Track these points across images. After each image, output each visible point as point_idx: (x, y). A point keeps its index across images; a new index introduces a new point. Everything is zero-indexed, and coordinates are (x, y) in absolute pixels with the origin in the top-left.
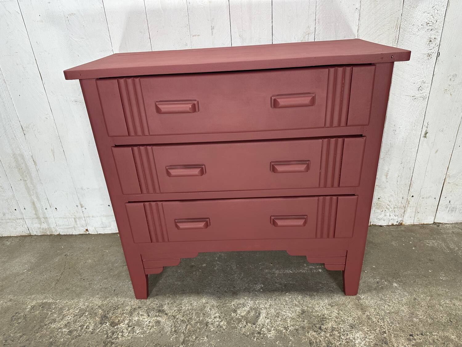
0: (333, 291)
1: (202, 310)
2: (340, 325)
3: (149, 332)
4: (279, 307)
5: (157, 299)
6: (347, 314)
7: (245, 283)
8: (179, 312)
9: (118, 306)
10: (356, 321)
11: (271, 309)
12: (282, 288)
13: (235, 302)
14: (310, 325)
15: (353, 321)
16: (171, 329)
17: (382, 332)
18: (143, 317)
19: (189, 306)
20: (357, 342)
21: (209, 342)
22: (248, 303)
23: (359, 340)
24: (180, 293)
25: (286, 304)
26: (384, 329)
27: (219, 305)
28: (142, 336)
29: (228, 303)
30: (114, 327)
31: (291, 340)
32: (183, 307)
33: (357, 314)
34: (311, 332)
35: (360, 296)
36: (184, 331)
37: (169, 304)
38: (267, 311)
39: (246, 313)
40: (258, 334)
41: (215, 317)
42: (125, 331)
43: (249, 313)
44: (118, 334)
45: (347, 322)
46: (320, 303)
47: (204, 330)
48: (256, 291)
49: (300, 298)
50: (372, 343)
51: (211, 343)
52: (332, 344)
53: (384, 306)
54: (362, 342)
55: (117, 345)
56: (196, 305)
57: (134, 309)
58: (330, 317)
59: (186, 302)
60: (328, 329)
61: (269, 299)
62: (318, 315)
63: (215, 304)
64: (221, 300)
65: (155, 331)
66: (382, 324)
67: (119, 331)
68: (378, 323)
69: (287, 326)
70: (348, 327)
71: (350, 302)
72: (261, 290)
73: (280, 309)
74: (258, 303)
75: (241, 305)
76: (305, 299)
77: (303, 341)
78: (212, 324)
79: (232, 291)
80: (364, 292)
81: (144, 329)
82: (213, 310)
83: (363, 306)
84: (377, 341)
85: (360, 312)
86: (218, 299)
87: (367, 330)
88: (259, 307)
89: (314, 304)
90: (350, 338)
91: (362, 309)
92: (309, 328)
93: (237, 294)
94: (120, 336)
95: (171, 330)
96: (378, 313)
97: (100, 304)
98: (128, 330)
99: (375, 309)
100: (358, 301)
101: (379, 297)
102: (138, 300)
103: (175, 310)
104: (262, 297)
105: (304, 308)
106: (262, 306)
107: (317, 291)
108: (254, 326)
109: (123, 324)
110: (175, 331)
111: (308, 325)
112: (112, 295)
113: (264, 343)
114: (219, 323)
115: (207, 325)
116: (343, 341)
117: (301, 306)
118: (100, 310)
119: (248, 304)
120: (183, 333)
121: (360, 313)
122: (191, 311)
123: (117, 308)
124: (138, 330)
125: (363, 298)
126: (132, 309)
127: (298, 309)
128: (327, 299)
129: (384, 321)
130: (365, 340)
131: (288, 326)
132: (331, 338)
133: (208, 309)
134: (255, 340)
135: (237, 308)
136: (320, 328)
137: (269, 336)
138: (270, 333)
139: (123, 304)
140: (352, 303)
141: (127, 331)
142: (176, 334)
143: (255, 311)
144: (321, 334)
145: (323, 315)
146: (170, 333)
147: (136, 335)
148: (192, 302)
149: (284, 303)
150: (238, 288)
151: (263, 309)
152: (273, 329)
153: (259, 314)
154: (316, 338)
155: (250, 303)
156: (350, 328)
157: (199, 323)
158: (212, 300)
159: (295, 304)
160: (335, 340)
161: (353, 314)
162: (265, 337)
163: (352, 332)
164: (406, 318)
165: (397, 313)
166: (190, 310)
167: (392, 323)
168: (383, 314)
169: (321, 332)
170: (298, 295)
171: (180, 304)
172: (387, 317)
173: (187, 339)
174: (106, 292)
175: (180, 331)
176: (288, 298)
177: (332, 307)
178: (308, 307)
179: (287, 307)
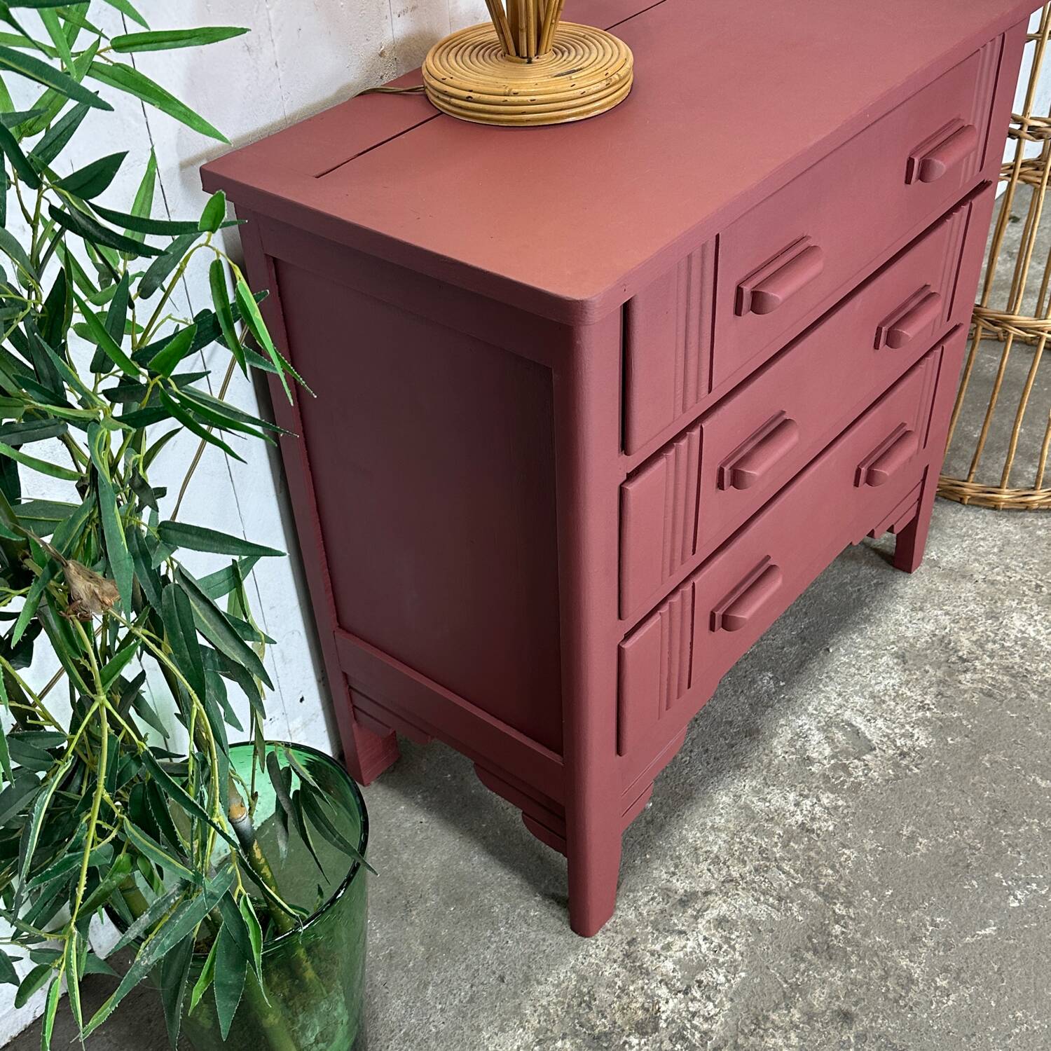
0: (882, 583)
1: (754, 818)
2: (976, 629)
3: (742, 954)
4: (856, 684)
5: (631, 891)
6: (959, 603)
8: (724, 864)
9: (580, 992)
10: (984, 603)
11: (851, 699)
12: (804, 648)
13: (779, 746)
14: (943, 668)
15: (981, 606)
16: (766, 903)
17: (1036, 589)
18: (675, 948)
19: (718, 837)
20: (1033, 634)
21: (861, 850)
22: (802, 726)
24: (652, 833)
25: (858, 670)
26: (1030, 581)
27: (765, 779)
28: (743, 975)
29: (771, 760)
30: (656, 1029)
31: (958, 718)
32: (709, 848)
33: (970, 591)
34: (961, 678)
35: (928, 557)
36: (794, 883)
37: (674, 874)
38: (852, 709)
39: (827, 745)
40: (905, 757)
41: (797, 804)
42: (693, 1007)
43: (833, 740)
44: (695, 1027)
45: (976, 615)
46: (897, 620)
47: (819, 843)
48: (777, 693)
49: (859, 640)
51: (868, 847)
52: (1013, 667)
53: (980, 545)
55: (731, 1042)
56: (728, 821)
57: (627, 955)
58: (946, 628)
59: (698, 835)
60: (972, 650)
61: (821, 686)
62: (927, 641)
63: (754, 783)
64: (750, 767)
65: (747, 940)
66: (1019, 577)
67: (686, 1022)
68: (1012, 580)
69: (921, 702)
70: (990, 621)
72: (782, 684)
73: (863, 687)
74: (816, 710)
75: (797, 740)
76: (869, 633)
77: (976, 703)
78: (813, 819)
79: (738, 733)
81: (721, 960)
82: (769, 797)
83: (956, 570)
86: (742, 769)
87: (1015, 602)
88: (830, 715)
89: (893, 629)
90: (1016, 636)
91: (964, 577)
92: (950, 674)
93: (758, 731)
94: (706, 1026)
95: (772, 906)
96: (990, 564)
97: (530, 1038)
98: (698, 998)
99: (977, 560)
100: (939, 567)
101: (951, 536)
102: (599, 936)
103: (709, 870)
104: (805, 695)
105: (893, 650)
106: (830, 709)
107: (860, 603)
108: (879, 752)
109: (667, 1002)
110: (780, 899)
111: (941, 672)
112: (515, 993)
113: (937, 761)
114: (821, 805)
115: (810, 831)
116: (1017, 648)
117: (883, 652)
118: (559, 1044)
119: (806, 727)
120: (799, 885)
121: (969, 585)
122: (738, 840)
124: (715, 975)
125: (938, 557)
126: (623, 961)
127: (888, 660)
128: (897, 603)
129: (1014, 570)
131: (919, 700)
132: (996, 660)
133: (759, 805)
134: (916, 771)
135: (801, 752)
136: (963, 660)
137: (923, 744)
139: (582, 978)
140: (935, 579)
141: (700, 1001)
142: (791, 902)
143: (836, 728)
144: (977, 668)
145: (935, 635)
146: (778, 911)
147: (731, 987)
148: (710, 824)
149: (853, 670)
150: (739, 718)
151: (839, 712)
152: (908, 727)
153: (851, 725)
154: (982, 681)
155: (806, 724)
156: (996, 621)
157: (789, 841)
158: (735, 781)
159: (869, 655)
160: (1007, 659)
161: (964, 595)
162: (923, 753)
163: (1007, 625)
166: (732, 839)
167: (1025, 563)
168: (996, 560)
169: (973, 665)
170: (849, 637)
171: (696, 849)
172: (1008, 561)
173: (822, 887)
174: (487, 1005)
175: (786, 889)
176: (844, 655)
177: (924, 612)
178: (893, 643)
179: (868, 672)
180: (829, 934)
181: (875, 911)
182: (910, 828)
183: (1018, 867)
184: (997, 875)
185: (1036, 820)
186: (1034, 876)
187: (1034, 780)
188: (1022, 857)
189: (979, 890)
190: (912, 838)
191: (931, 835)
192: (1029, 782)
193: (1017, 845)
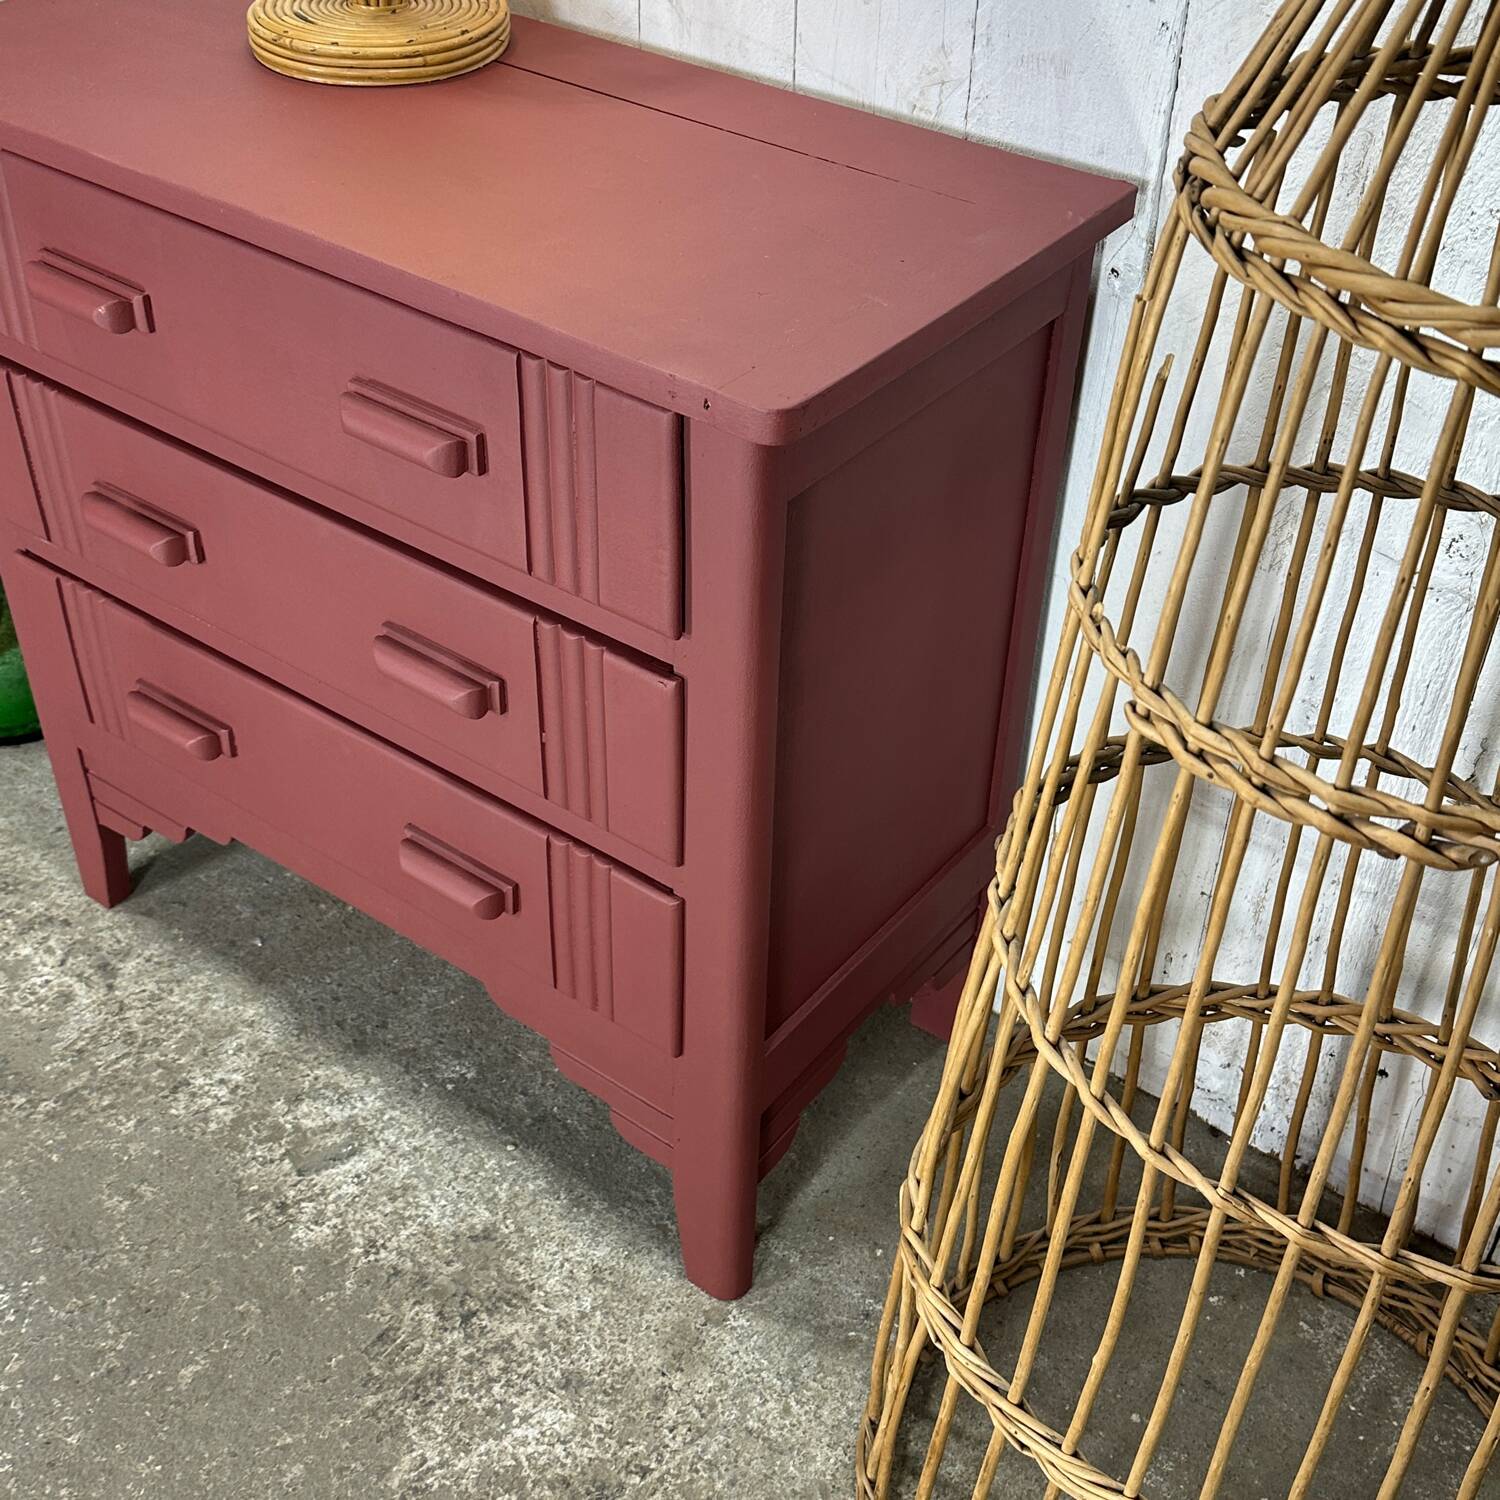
0: (666, 1237)
1: (212, 1037)
2: (541, 1349)
3: (17, 1011)
4: (436, 1172)
5: (136, 926)
6: (608, 1338)
7: (430, 1033)
8: (149, 1005)
9: (19, 883)
10: (605, 1376)
11: (406, 1162)
12: (521, 1119)
13: (327, 1073)
14: (452, 1286)
15: (598, 1369)
16: (79, 1038)
17: (636, 1466)
18: (46, 958)
19: (191, 1003)
20: (518, 1433)
21: (129, 1139)
22: (362, 1099)
23: (533, 1433)
24: (216, 945)
25: (465, 1177)
26: (659, 1462)
27: (274, 1053)
29: (306, 1062)
31: (341, 1287)
32: (176, 993)
33: (637, 1360)
34: (429, 1306)
35: (735, 1312)
36: (100, 1067)
37: (148, 961)
38: (384, 1160)
39: (321, 1123)
40: (277, 1208)
41: (222, 1081)
43: (328, 1131)
45: (575, 1356)
46: (573, 1243)
47: (153, 1097)
48: (432, 1079)
49: (531, 1187)
50: (559, 1471)
51: (132, 1146)
52: (439, 1384)
53: (766, 1401)
54: (534, 1443)
56: (214, 1013)
57: (50, 920)
58: (546, 1306)
59: (200, 985)
60: (490, 1335)
61: (438, 1130)
62: (519, 1275)
63: (269, 1042)
64: (299, 1040)
65: (34, 1018)
66: (675, 1446)
68: (666, 1431)
69: (383, 1245)
70: (557, 1374)
71: (673, 1309)
72: (450, 1087)
73: (429, 1180)
74: (391, 1119)
75: (336, 1092)
76: (546, 1201)
77: (370, 1316)
78: (194, 1095)
79: (363, 1033)
80: (762, 1312)
81: (16, 994)
82: (243, 1055)
83: (695, 1349)
84: (583, 1473)
85: (658, 1362)
86: (295, 1032)
87: (604, 1425)
88: (376, 1133)
89: (552, 1234)
90: (516, 1406)
91: (678, 1356)
92: (438, 1293)
93: (364, 1053)
95: (74, 1043)
96: (713, 1406)
99: (724, 1386)
100: (705, 1324)
101: (794, 1360)
102: (83, 898)
103: (144, 991)
104: (423, 1110)
105: (502, 1226)
106: (390, 1136)
107: (619, 1202)
108: (295, 1178)
110: (80, 1051)
111: (445, 1283)
112: (39, 839)
113: (261, 1245)
114: (214, 1106)
115: (175, 1090)
116: (484, 1400)
117: (501, 1213)
119: (359, 1104)
120: (94, 1071)
121: (654, 1361)
122: (181, 1020)
123: (11, 888)
125: (733, 1328)
126: (45, 915)
127: (482, 1216)
128: (613, 1249)
129: (692, 1441)
130: (553, 1445)
131: (388, 1244)
132: (460, 1364)
133: (231, 1045)
134: (249, 1218)
135: (312, 1094)
136: (466, 1318)
137: (300, 1234)
138: (312, 1227)
139: (36, 886)
140: (673, 1315)
142: (72, 1062)
143: (351, 1137)
144: (446, 1334)
145: (532, 1288)
146: (65, 1048)
148: (214, 996)
149: (465, 1172)
150: (390, 1036)
151: (382, 1144)
152: (335, 1221)
153: (352, 1154)
154: (416, 1333)
155: (366, 1104)
156: (558, 1383)
157: (165, 1068)
158: (277, 1024)
159: (496, 1195)
160: (461, 1380)
161: (630, 1349)
162: (282, 1233)
163: (546, 1398)
164: (783, 1490)
165: (774, 1449)
166: (185, 1015)
167: (711, 1465)
168: (722, 1419)
169: (454, 1328)
170: (541, 1175)
171: (178, 981)
172: (722, 1438)
173: (85, 1092)
174: (34, 819)
175: (93, 1059)
176: (499, 1164)
177: (590, 1282)
178: (520, 1230)
179: (459, 1189)
180: (15, 1092)
181: (33, 1140)
182: (149, 1194)
183: (46, 1306)
184: (42, 1278)
185: (121, 1347)
186: (26, 1321)
187: (197, 1363)
188: (63, 1314)
189: (25, 1254)
190: (132, 1194)
191: (131, 1216)
192: (195, 1355)
193: (84, 1312)
